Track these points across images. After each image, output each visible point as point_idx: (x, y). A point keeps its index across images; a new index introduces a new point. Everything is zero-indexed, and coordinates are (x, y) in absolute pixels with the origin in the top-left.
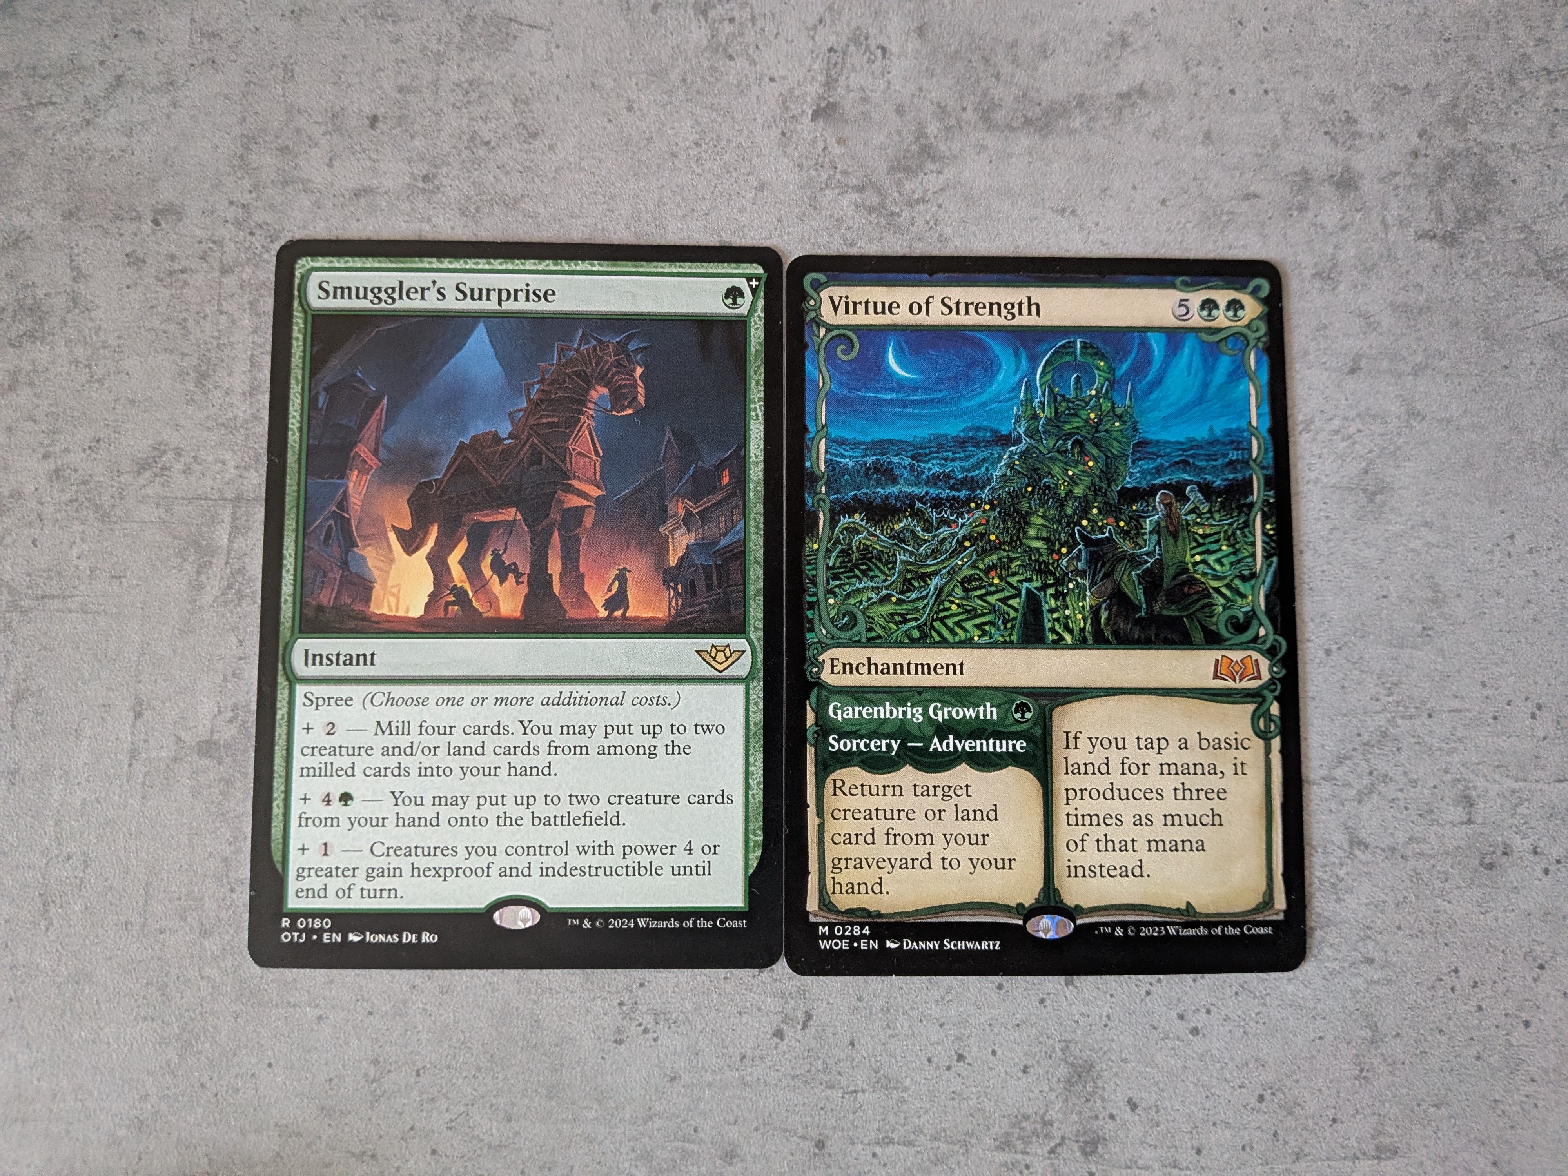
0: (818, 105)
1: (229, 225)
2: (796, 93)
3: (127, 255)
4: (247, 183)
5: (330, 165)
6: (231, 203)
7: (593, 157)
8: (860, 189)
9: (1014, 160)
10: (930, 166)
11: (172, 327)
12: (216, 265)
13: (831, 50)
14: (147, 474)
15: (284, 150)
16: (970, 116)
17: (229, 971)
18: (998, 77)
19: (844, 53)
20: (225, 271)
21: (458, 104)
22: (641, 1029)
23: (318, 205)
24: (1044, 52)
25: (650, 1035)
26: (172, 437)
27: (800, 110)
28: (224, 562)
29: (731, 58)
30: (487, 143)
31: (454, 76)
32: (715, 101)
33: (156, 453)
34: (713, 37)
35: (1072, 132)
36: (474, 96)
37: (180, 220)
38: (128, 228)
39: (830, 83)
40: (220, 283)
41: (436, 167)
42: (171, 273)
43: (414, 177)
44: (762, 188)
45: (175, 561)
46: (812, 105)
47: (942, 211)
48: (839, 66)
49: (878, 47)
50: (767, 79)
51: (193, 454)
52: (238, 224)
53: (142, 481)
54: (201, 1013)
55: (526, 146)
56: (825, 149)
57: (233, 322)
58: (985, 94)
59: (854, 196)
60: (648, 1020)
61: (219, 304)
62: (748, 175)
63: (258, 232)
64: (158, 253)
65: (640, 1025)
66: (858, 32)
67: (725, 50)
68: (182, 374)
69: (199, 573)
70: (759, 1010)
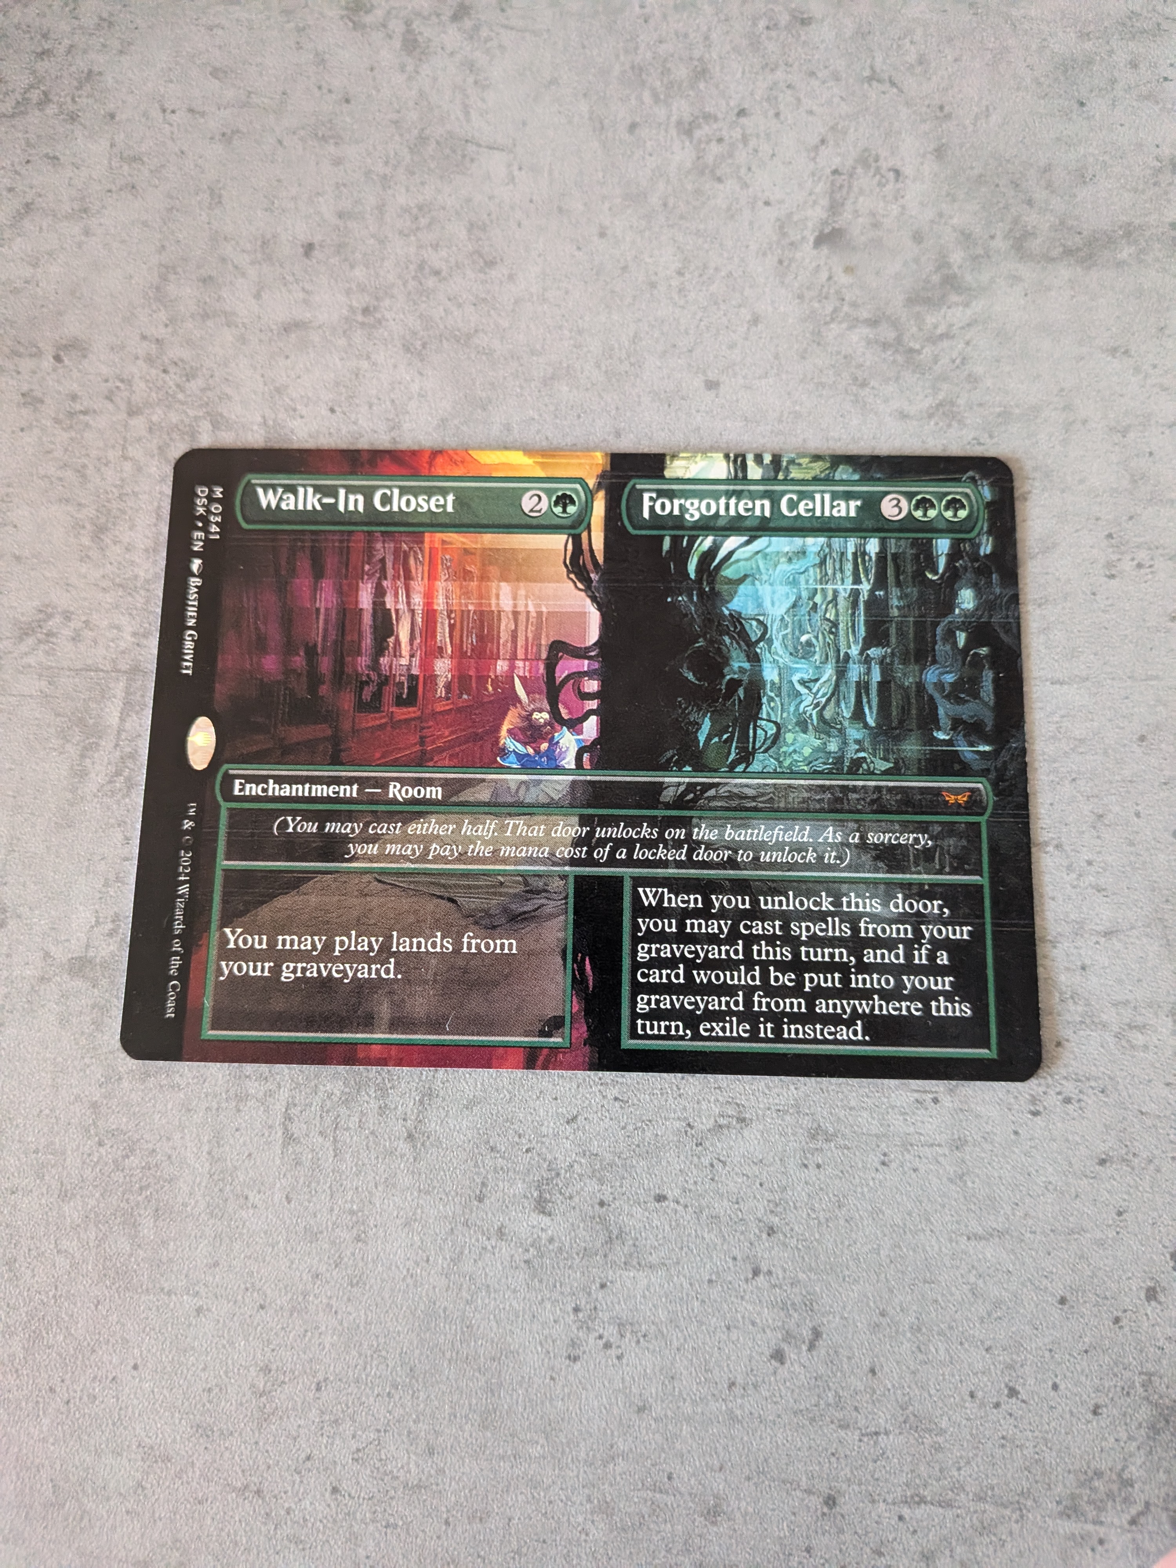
0: (821, 232)
1: (140, 362)
2: (795, 218)
3: (23, 395)
4: (163, 316)
5: (258, 296)
6: (144, 337)
7: (559, 288)
8: (874, 323)
9: (1053, 293)
10: (954, 298)
11: (69, 474)
12: (123, 406)
13: (835, 172)
14: (30, 641)
15: (207, 281)
16: (999, 243)
17: (91, 1244)
18: (1030, 202)
19: (851, 176)
20: (133, 412)
21: (406, 232)
22: (601, 1343)
23: (243, 340)
24: (1082, 177)
25: (613, 1352)
26: (61, 599)
27: (799, 237)
28: (112, 745)
29: (719, 180)
30: (437, 273)
31: (402, 200)
32: (702, 227)
33: (41, 616)
34: (699, 158)
35: (1120, 264)
36: (423, 221)
37: (85, 356)
38: (26, 364)
39: (835, 208)
40: (126, 426)
41: (377, 299)
42: (71, 414)
43: (352, 309)
44: (756, 320)
45: (55, 742)
46: (814, 231)
47: (969, 348)
48: (845, 191)
49: (890, 170)
50: (760, 203)
51: (83, 618)
52: (150, 360)
53: (23, 648)
54: (54, 1296)
55: (482, 276)
56: (830, 278)
57: (139, 469)
58: (1016, 221)
59: (865, 331)
60: (612, 1332)
61: (124, 448)
62: (740, 306)
63: (172, 369)
64: (59, 393)
65: (601, 1337)
66: (866, 154)
67: (712, 171)
68: (78, 526)
69: (83, 756)
70: (753, 1324)
